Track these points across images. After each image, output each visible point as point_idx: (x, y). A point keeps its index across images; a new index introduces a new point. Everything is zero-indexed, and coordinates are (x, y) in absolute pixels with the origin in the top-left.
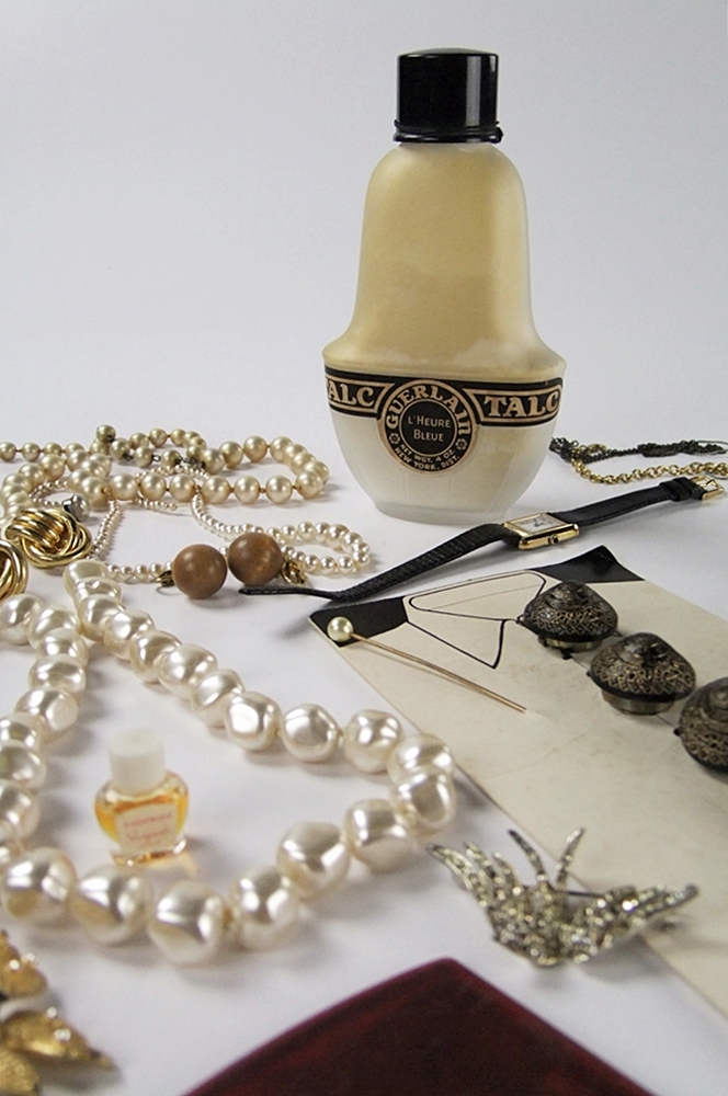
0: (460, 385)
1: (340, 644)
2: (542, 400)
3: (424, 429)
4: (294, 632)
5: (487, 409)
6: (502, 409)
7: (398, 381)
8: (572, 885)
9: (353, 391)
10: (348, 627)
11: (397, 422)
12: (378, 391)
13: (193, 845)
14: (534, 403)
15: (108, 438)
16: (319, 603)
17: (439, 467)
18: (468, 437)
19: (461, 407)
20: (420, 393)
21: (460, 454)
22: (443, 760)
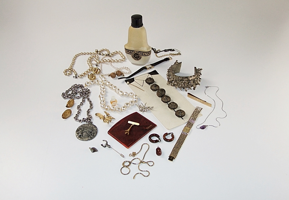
0: (140, 52)
1: (128, 84)
2: (149, 53)
3: (136, 56)
4: (123, 82)
5: (143, 54)
6: (144, 54)
7: (133, 51)
8: (146, 106)
9: (128, 52)
10: (129, 83)
11: (133, 55)
12: (131, 52)
13: (117, 104)
14: (148, 54)
15: (97, 52)
16: (125, 79)
17: (138, 60)
18: (141, 57)
19: (140, 54)
20: (135, 52)
21: (140, 59)
22: (137, 97)
